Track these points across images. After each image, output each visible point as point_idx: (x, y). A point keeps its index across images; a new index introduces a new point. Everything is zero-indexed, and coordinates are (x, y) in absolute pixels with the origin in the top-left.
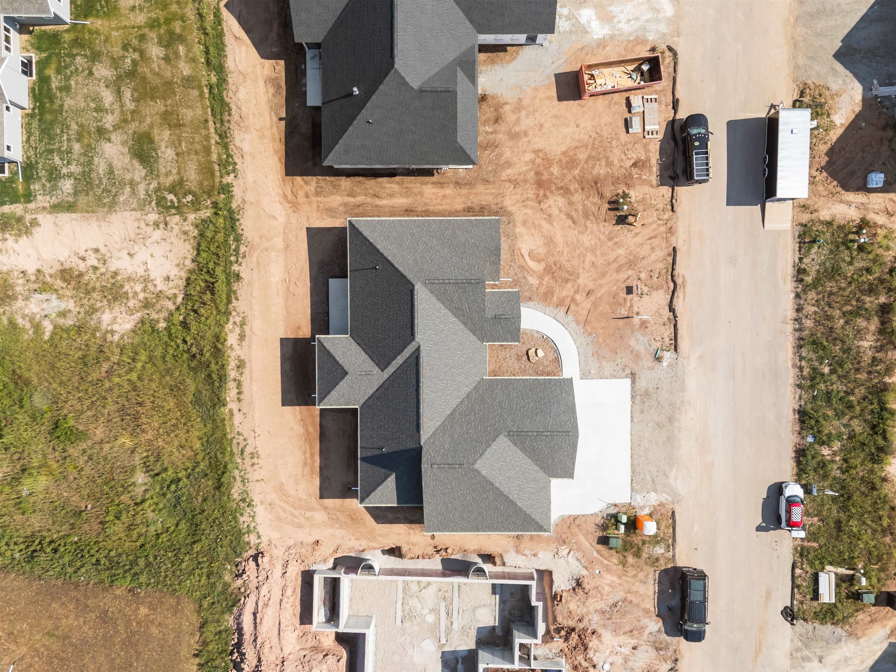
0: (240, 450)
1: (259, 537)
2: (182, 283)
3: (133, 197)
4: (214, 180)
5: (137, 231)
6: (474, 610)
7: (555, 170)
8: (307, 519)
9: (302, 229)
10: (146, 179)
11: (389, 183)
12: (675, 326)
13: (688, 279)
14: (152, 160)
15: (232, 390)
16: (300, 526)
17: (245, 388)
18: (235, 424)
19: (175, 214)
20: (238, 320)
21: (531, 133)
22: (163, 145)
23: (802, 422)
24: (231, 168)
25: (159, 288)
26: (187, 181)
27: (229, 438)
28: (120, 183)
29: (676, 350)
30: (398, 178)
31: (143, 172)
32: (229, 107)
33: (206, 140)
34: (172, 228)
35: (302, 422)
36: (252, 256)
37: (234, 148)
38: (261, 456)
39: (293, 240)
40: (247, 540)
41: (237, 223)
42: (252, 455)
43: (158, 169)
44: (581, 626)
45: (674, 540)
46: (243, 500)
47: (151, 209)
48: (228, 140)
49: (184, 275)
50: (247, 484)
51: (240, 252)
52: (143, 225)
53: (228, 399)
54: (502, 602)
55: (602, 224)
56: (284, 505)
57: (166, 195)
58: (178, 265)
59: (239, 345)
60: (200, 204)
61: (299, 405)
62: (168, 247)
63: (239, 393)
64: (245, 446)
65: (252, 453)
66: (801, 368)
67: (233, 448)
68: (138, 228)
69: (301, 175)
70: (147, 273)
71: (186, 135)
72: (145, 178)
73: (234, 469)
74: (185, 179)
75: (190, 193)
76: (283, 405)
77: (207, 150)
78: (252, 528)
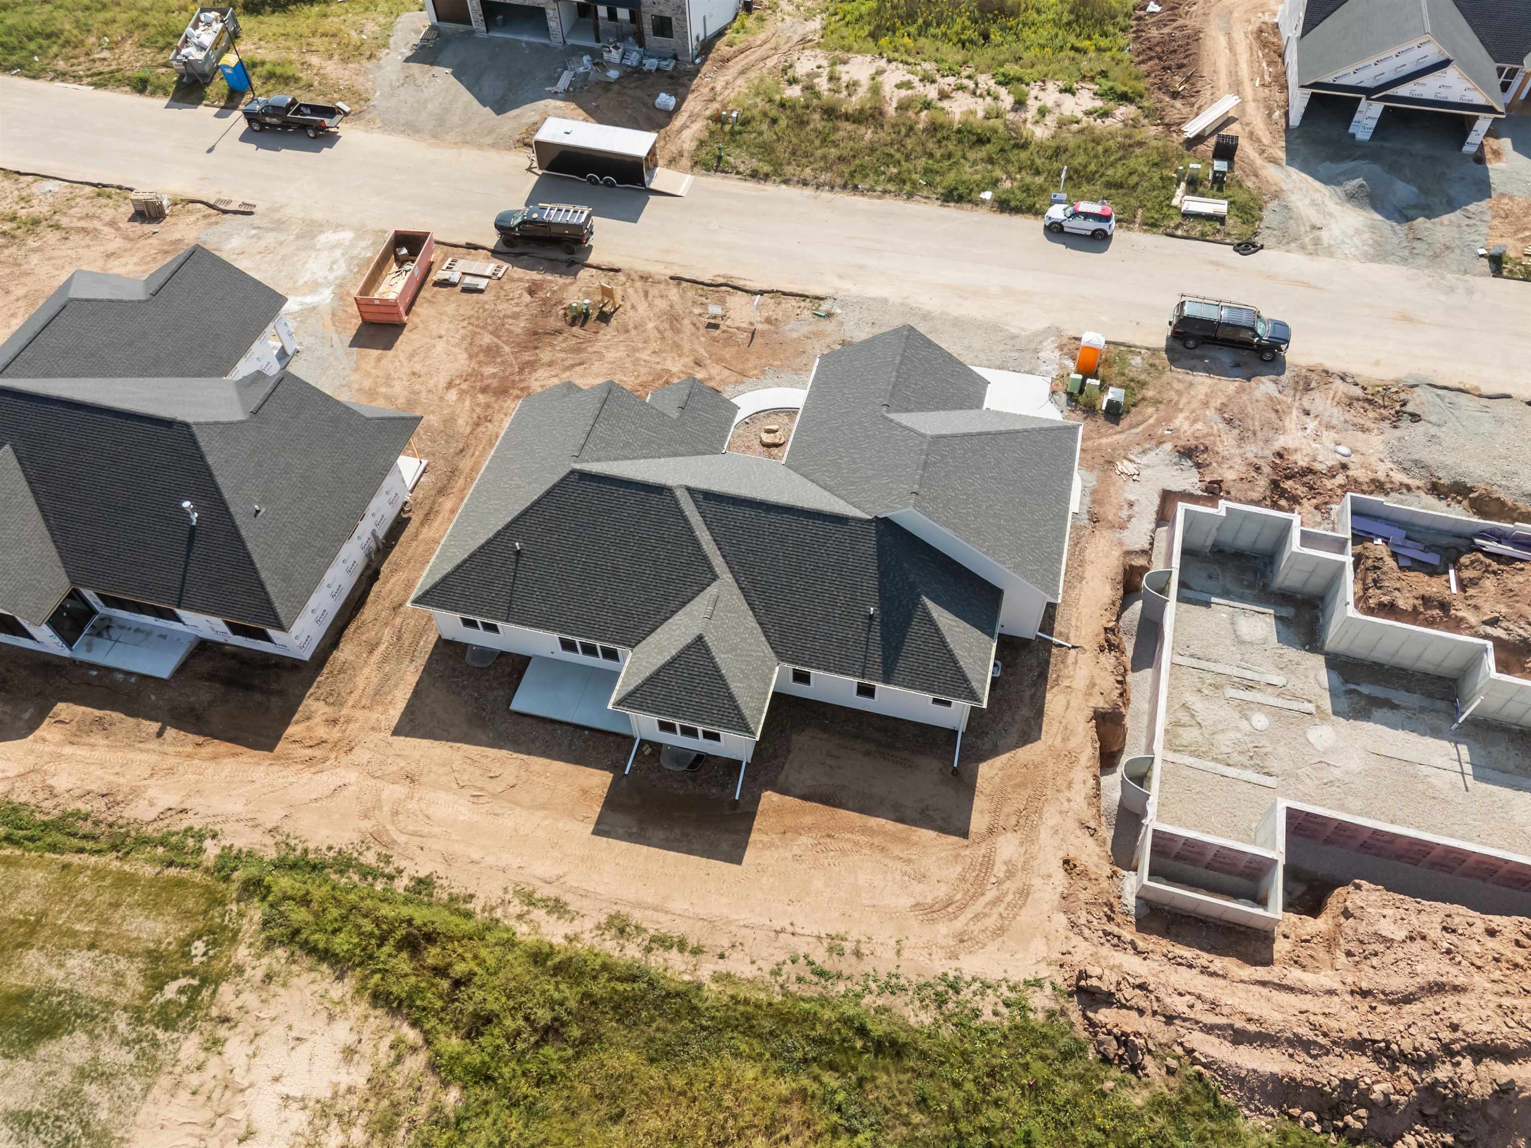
0: (815, 979)
1: (1037, 983)
2: (379, 1018)
3: (117, 1082)
4: (195, 885)
5: (201, 1099)
6: (1243, 643)
7: (489, 370)
8: (1010, 875)
9: (390, 744)
10: (98, 1037)
11: (385, 583)
12: (784, 294)
13: (722, 272)
14: (67, 1008)
15: (670, 963)
16: (1024, 893)
17: (674, 928)
18: (750, 976)
19: (214, 992)
20: (516, 907)
21: (417, 387)
22: (53, 972)
23: (960, 199)
24: (190, 842)
25: (361, 1082)
26: (160, 942)
27: (780, 998)
28: (65, 1105)
29: (822, 299)
30: (385, 569)
31: (81, 1038)
32: (71, 815)
33: (103, 879)
34: (240, 1008)
35: (788, 835)
36: (394, 842)
37: (155, 825)
38: (842, 932)
39: (403, 764)
40: (1041, 1017)
41: (311, 856)
42: (836, 950)
43: (93, 1000)
44: (1267, 470)
45: (1123, 344)
46: (941, 1001)
47: (170, 1047)
48: (133, 833)
49: (363, 1007)
50: (903, 981)
51: (374, 865)
52: (194, 1079)
53: (687, 978)
54: (1226, 594)
55: (600, 336)
56: (969, 913)
57: (161, 1000)
58: (331, 1018)
59: (572, 920)
60: (224, 928)
61: (749, 831)
62: (278, 1030)
63: (682, 945)
64: (811, 963)
65: (831, 950)
66: (885, 192)
67: (807, 994)
68: (194, 1093)
69: (287, 724)
70: (311, 1104)
71: (64, 916)
72: (94, 1037)
73: (857, 1004)
74: (152, 946)
75: (189, 944)
76: (739, 862)
77: (125, 881)
78: (1013, 996)
